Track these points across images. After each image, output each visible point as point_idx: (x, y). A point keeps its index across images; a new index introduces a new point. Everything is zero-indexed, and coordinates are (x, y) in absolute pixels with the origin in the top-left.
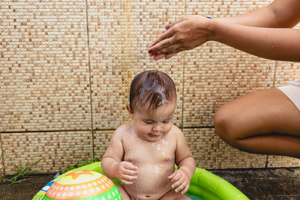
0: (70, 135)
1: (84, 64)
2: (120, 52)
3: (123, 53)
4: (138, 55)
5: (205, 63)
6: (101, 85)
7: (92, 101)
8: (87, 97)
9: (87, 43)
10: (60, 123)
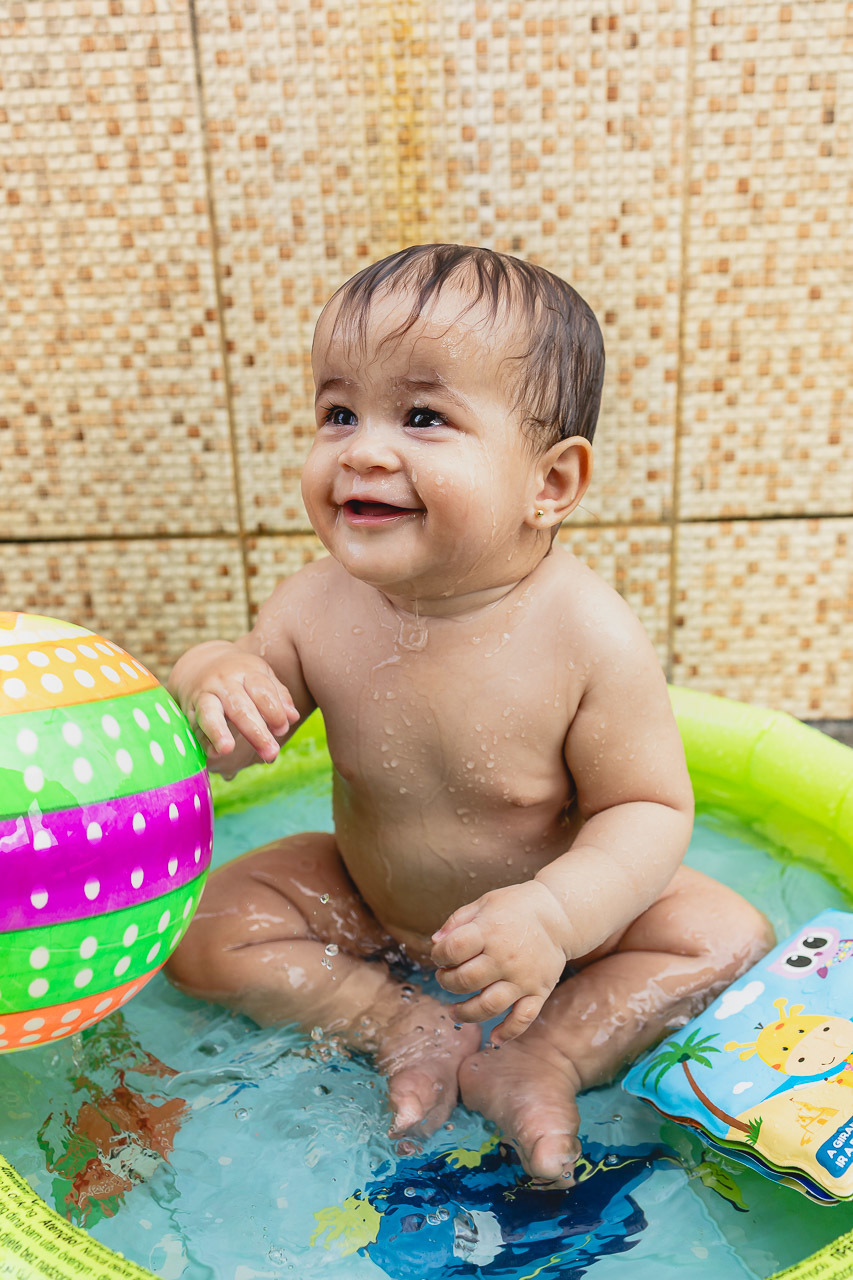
0: (138, 559)
1: (184, 207)
2: (360, 137)
3: (373, 141)
4: (452, 150)
5: (794, 184)
6: (271, 314)
7: (231, 391)
8: (205, 373)
9: (193, 92)
10: (88, 502)
